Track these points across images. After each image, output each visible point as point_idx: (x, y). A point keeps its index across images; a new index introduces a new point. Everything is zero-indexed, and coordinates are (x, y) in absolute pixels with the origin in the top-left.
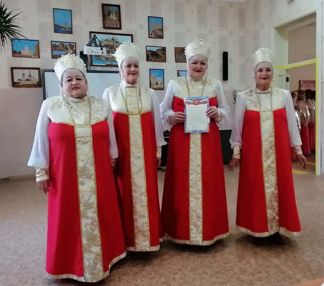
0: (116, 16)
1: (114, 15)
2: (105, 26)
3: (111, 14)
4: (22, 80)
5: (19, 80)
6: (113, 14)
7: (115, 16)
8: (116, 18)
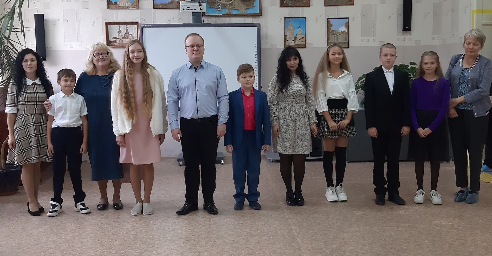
4: (118, 38)
5: (114, 38)
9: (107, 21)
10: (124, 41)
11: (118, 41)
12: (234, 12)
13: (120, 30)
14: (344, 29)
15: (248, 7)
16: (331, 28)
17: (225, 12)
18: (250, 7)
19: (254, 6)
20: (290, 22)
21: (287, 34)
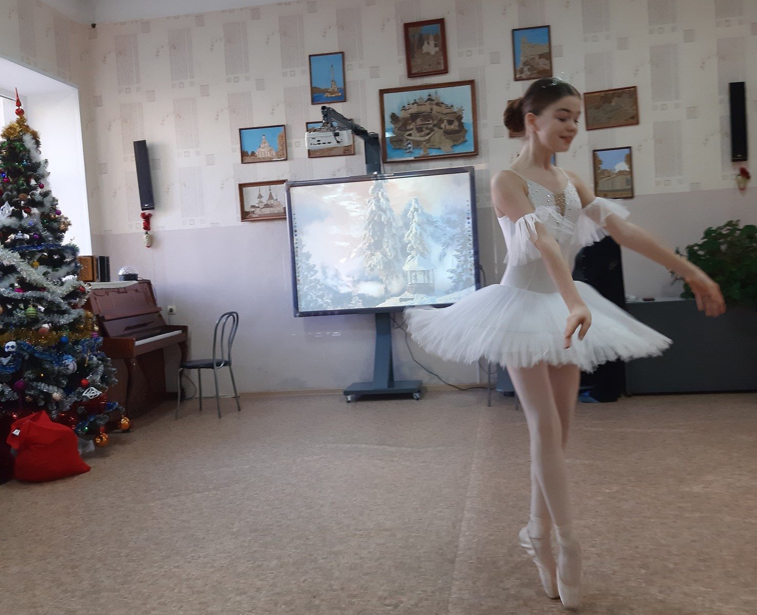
0: (436, 46)
1: (432, 43)
2: (413, 72)
3: (426, 43)
4: (258, 207)
5: (253, 207)
6: (428, 43)
7: (433, 46)
8: (437, 49)
9: (242, 182)
10: (267, 211)
11: (258, 211)
12: (434, 153)
13: (260, 194)
14: (623, 166)
15: (456, 143)
16: (600, 165)
17: (419, 154)
18: (460, 141)
19: (466, 141)
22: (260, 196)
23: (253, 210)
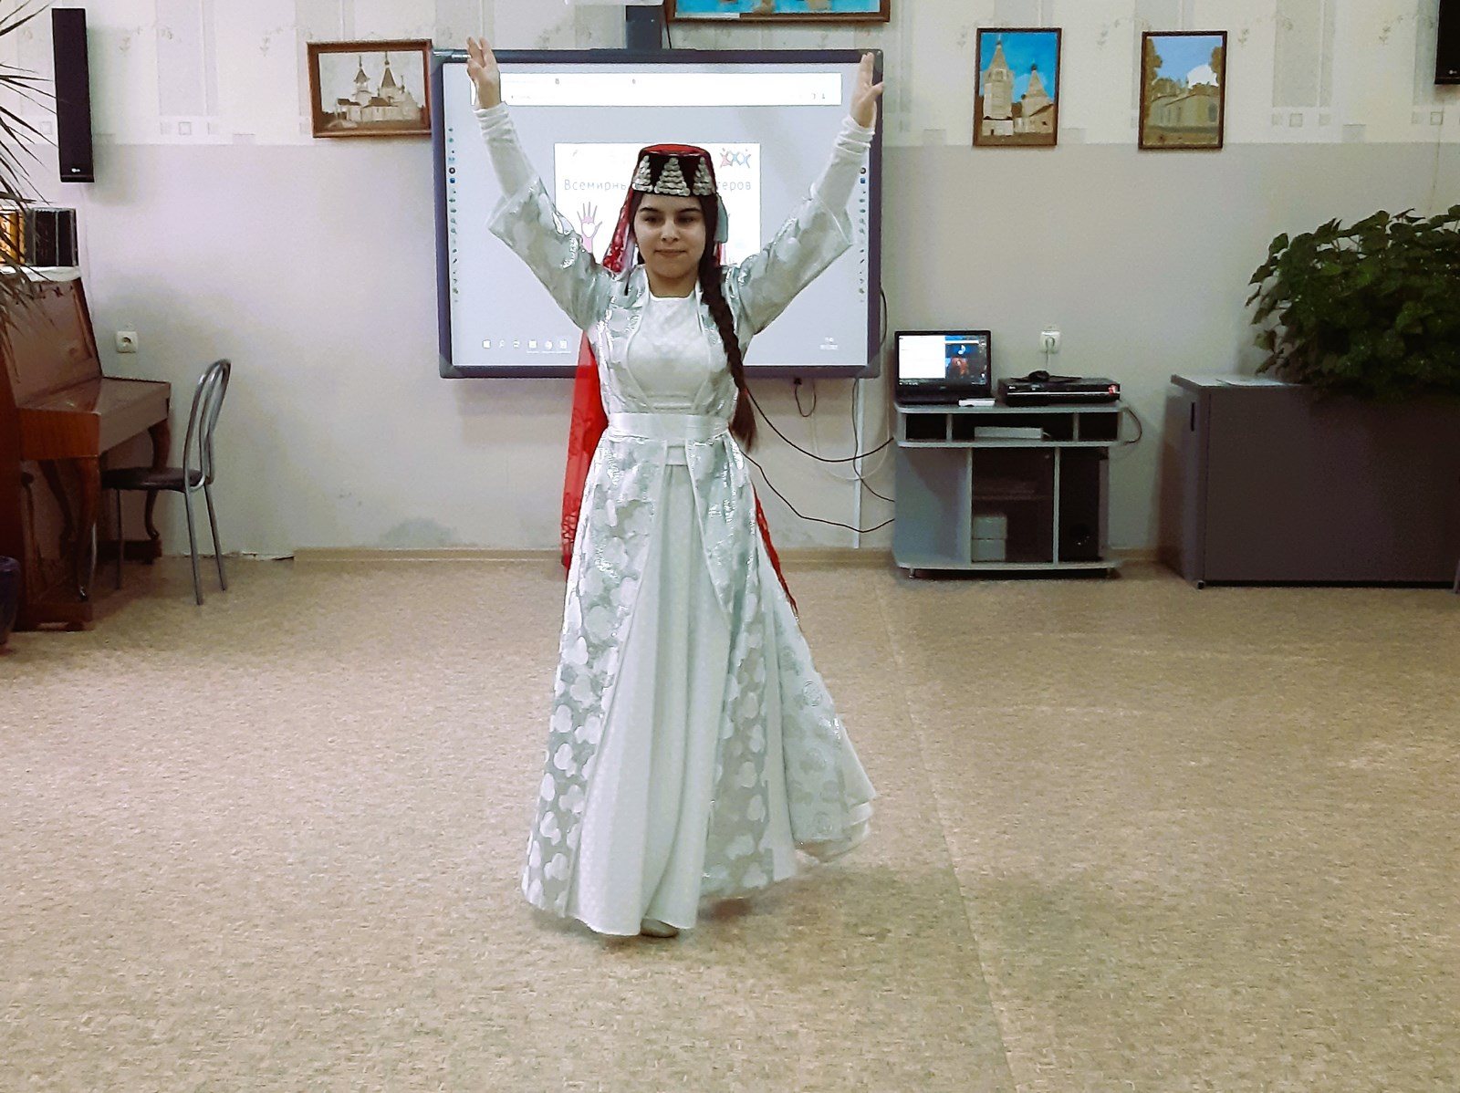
4: (356, 104)
5: (343, 102)
10: (378, 114)
11: (355, 114)
12: (786, 7)
13: (362, 71)
14: (1207, 76)
16: (1156, 69)
17: (752, 6)
20: (999, 47)
21: (988, 91)
22: (361, 77)
23: (344, 110)
